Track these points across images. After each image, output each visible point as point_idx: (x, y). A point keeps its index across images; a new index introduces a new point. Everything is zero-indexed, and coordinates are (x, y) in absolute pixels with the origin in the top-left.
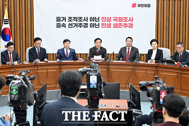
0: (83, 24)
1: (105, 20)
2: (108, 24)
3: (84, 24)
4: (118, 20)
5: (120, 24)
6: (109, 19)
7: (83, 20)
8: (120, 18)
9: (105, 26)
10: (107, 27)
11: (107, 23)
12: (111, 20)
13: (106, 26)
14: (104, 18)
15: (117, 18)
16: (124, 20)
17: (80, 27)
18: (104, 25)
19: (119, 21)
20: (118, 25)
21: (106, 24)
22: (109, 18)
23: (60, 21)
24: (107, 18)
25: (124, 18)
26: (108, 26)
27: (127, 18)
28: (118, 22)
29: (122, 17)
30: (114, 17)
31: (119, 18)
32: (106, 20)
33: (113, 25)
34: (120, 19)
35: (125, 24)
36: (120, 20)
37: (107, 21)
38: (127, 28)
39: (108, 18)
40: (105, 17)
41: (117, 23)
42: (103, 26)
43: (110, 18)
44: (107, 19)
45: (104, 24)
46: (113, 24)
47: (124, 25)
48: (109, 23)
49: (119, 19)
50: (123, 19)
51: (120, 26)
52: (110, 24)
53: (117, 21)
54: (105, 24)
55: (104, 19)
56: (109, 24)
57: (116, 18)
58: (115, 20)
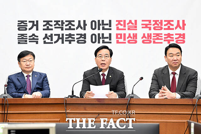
0: (76, 37)
1: (125, 26)
2: (130, 34)
3: (77, 34)
4: (152, 27)
5: (158, 35)
6: (133, 24)
7: (75, 27)
8: (156, 21)
9: (125, 40)
10: (129, 42)
11: (127, 32)
12: (136, 27)
13: (127, 40)
14: (122, 23)
15: (150, 21)
16: (165, 25)
17: (70, 43)
18: (121, 38)
19: (154, 29)
20: (152, 38)
21: (127, 36)
22: (133, 22)
23: (26, 29)
24: (127, 22)
25: (165, 21)
26: (130, 39)
27: (171, 23)
28: (153, 32)
29: (161, 21)
30: (143, 21)
31: (154, 23)
32: (127, 26)
33: (142, 38)
34: (156, 23)
35: (169, 35)
36: (156, 25)
37: (129, 29)
39: (130, 21)
40: (125, 21)
41: (150, 32)
42: (120, 40)
43: (136, 21)
44: (128, 24)
45: (121, 35)
46: (142, 36)
47: (166, 36)
48: (132, 32)
49: (153, 25)
50: (164, 23)
51: (158, 39)
52: (135, 36)
53: (150, 29)
54: (125, 34)
55: (122, 25)
56: (132, 36)
57: (148, 23)
58: (146, 26)
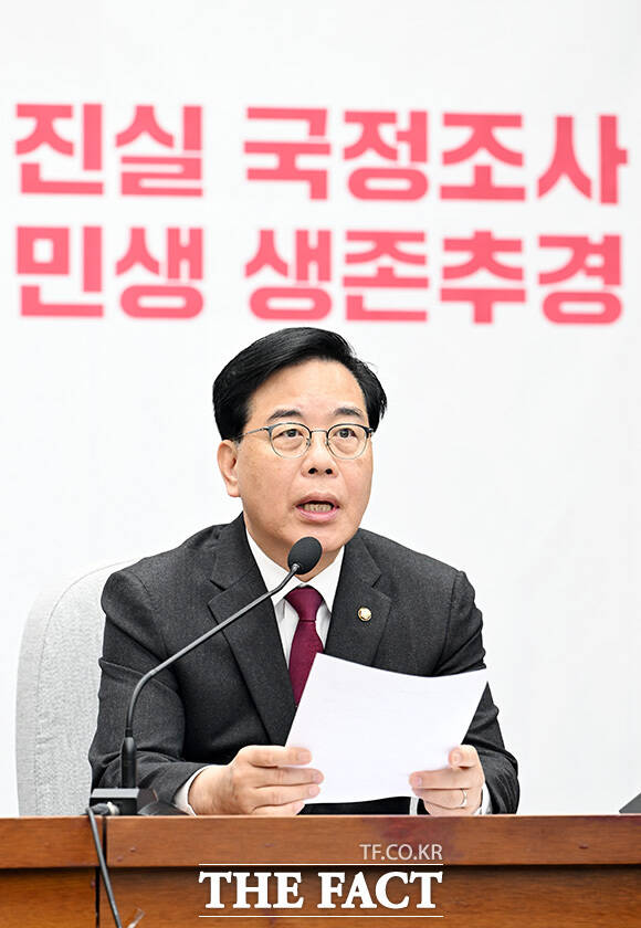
1: (93, 160)
2: (138, 235)
4: (339, 171)
5: (385, 242)
6: (166, 139)
8: (370, 121)
9: (92, 281)
10: (131, 303)
12: (193, 169)
13: (113, 286)
14: (72, 129)
15: (317, 119)
16: (451, 157)
18: (59, 265)
19: (358, 186)
20: (340, 269)
21: (115, 247)
22: (172, 122)
24: (116, 120)
25: (452, 120)
26: (139, 275)
27: (503, 136)
28: (342, 214)
29: (419, 119)
30: (255, 113)
31: (354, 133)
32: (111, 154)
33: (252, 268)
34: (370, 141)
35: (483, 249)
36: (371, 159)
37: (131, 185)
38: (521, 321)
39: (145, 119)
40: (93, 114)
41: (315, 216)
43: (192, 116)
44: (124, 138)
45: (59, 237)
46: (250, 249)
47: (462, 258)
48: (159, 216)
49: (351, 153)
50: (443, 138)
51: (386, 279)
52: (188, 250)
53: (318, 185)
54: (93, 236)
55: (65, 148)
56: (157, 247)
57: (297, 132)
58: (285, 164)
